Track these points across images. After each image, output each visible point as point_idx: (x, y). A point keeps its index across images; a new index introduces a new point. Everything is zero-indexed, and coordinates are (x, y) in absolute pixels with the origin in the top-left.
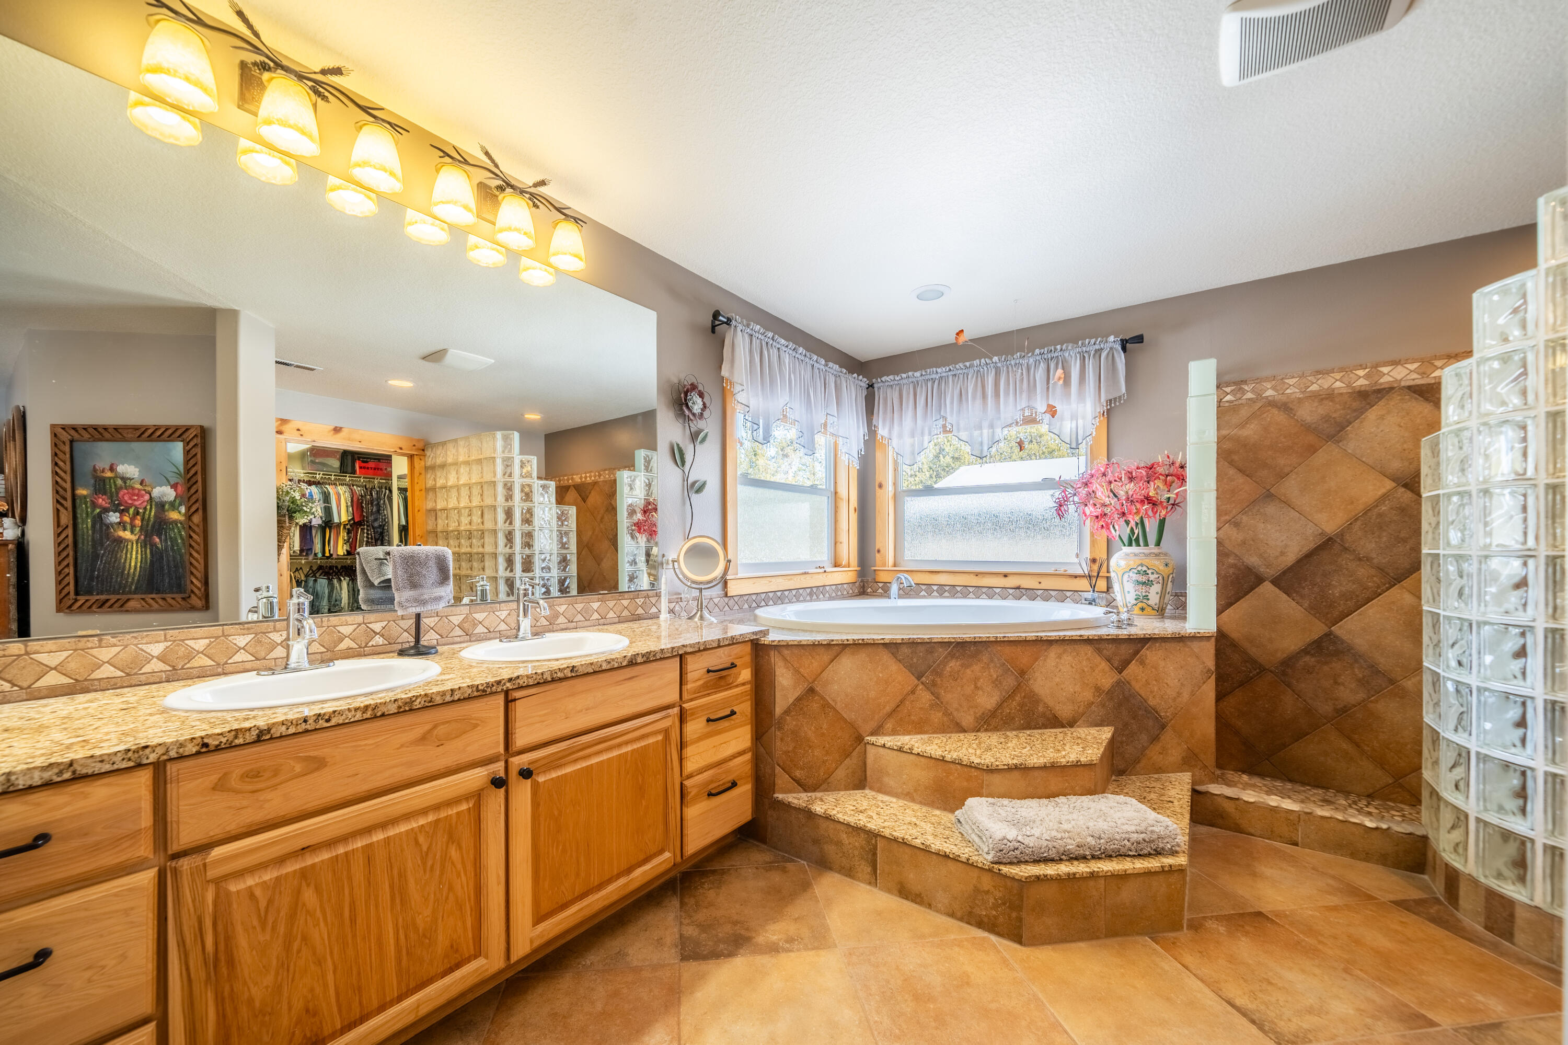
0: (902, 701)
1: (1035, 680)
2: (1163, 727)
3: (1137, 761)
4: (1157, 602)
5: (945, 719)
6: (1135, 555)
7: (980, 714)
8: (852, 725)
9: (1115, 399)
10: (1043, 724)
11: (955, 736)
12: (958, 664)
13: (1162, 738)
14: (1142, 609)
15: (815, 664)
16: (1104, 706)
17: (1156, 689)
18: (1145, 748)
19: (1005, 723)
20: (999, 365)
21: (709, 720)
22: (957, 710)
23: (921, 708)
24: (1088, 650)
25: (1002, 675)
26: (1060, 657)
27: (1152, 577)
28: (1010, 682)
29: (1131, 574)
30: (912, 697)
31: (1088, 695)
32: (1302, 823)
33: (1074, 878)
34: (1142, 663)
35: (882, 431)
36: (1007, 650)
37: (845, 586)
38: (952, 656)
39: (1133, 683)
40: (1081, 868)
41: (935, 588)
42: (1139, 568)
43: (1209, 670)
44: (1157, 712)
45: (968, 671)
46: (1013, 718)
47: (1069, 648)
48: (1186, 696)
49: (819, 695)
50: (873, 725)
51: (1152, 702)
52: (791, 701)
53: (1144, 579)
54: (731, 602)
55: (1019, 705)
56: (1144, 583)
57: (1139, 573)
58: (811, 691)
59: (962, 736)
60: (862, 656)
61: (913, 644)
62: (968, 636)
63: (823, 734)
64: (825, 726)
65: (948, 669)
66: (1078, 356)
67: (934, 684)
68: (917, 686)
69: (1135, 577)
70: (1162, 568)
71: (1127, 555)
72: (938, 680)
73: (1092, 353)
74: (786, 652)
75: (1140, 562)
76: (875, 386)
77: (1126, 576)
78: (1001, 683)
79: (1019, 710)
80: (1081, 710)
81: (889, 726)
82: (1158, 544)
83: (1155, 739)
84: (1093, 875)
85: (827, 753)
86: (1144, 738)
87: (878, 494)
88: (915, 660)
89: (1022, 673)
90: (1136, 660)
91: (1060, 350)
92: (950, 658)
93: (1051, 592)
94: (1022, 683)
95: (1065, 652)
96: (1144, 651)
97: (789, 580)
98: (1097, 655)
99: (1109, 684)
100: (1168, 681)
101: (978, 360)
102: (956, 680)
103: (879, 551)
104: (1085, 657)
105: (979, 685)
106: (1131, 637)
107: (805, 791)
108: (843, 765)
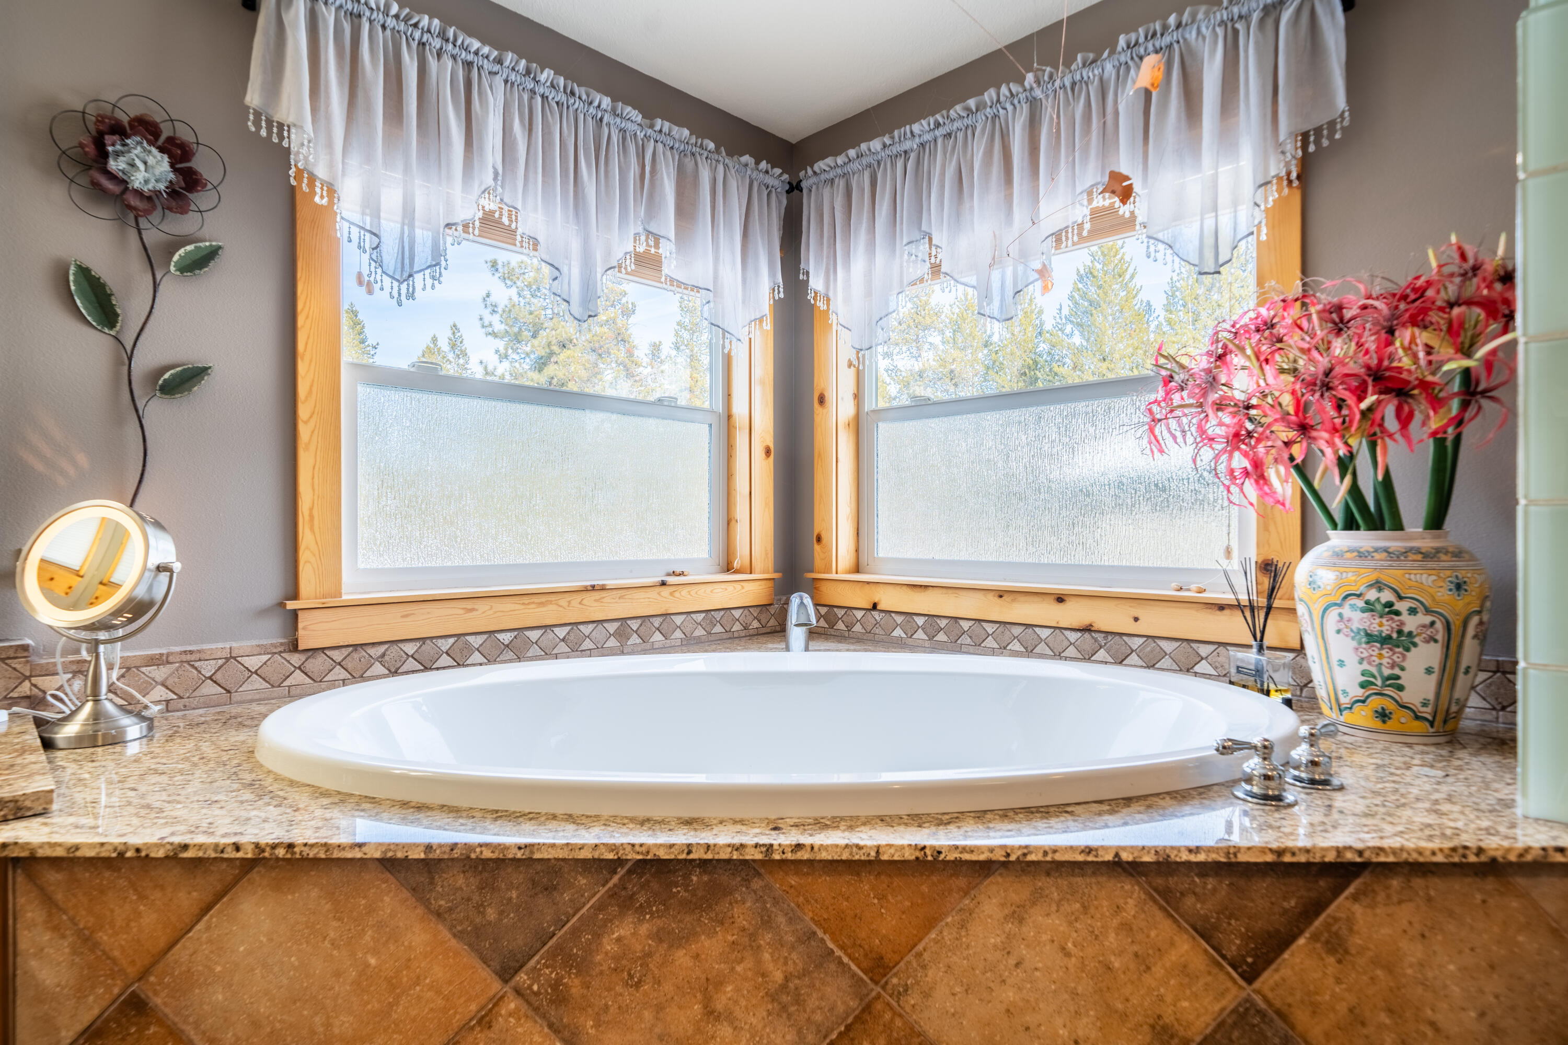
1: (927, 995)
4: (1431, 696)
6: (1362, 555)
9: (1318, 131)
12: (644, 929)
14: (1383, 715)
15: (150, 918)
20: (1038, 93)
24: (1127, 898)
25: (805, 973)
26: (1017, 915)
27: (1411, 623)
28: (832, 997)
29: (1346, 611)
30: (480, 1039)
34: (1335, 947)
36: (822, 886)
38: (622, 901)
39: (1301, 1017)
42: (1372, 595)
45: (682, 957)
47: (1052, 887)
49: (161, 1022)
52: (68, 1036)
53: (1386, 627)
56: (1385, 640)
57: (1369, 607)
58: (136, 1006)
60: (311, 894)
65: (608, 945)
66: (1220, 31)
67: (559, 995)
68: (498, 1001)
69: (1358, 619)
70: (1444, 594)
71: (1339, 555)
72: (574, 984)
73: (1255, 17)
74: (53, 877)
75: (1373, 577)
76: (805, 182)
77: (1333, 615)
78: (798, 1001)
82: (1436, 520)
88: (491, 914)
89: (880, 969)
90: (1315, 938)
91: (1179, 26)
92: (614, 910)
93: (1164, 644)
94: (879, 1006)
95: (1037, 897)
96: (1340, 905)
97: (542, 604)
98: (1159, 915)
99: (1207, 1018)
100: (1438, 1017)
101: (992, 92)
102: (638, 985)
103: (819, 539)
104: (1115, 922)
105: (720, 1003)
106: (1287, 859)
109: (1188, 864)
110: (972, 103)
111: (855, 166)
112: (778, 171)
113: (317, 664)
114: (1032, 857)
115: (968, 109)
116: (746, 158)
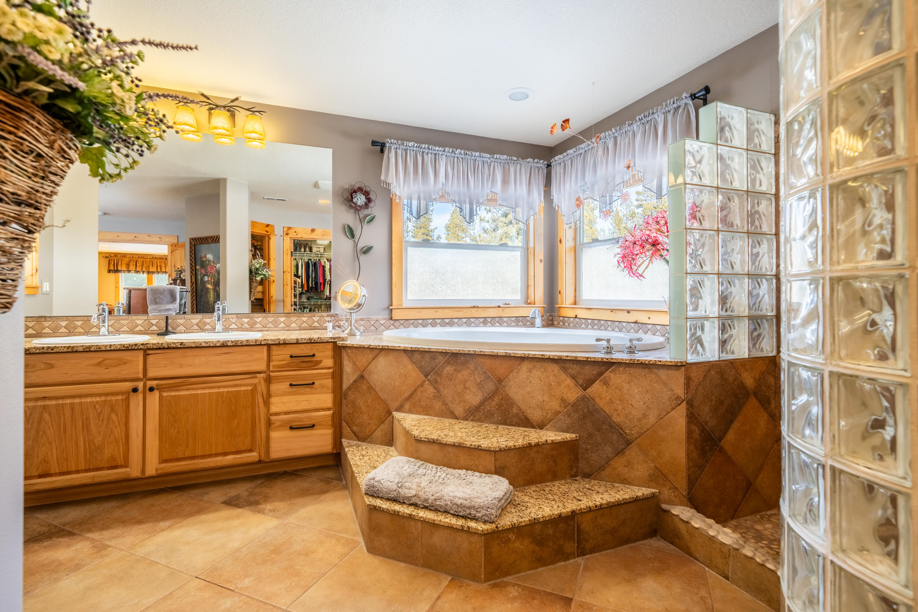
0: (415, 391)
1: (510, 388)
2: (628, 443)
3: (602, 468)
5: (444, 407)
7: (468, 407)
8: (384, 402)
10: (517, 423)
11: (447, 422)
12: (452, 368)
13: (628, 452)
15: (364, 360)
16: (569, 416)
17: (620, 408)
18: (609, 459)
19: (488, 417)
21: (291, 385)
22: (451, 402)
23: (427, 398)
24: (555, 368)
25: (484, 381)
26: (530, 371)
28: (490, 386)
30: (421, 389)
31: (555, 405)
32: (731, 558)
33: (398, 515)
34: (606, 383)
36: (488, 362)
38: (448, 362)
39: (597, 400)
40: (406, 510)
43: (678, 398)
44: (621, 429)
45: (460, 375)
46: (493, 415)
47: (538, 365)
48: (652, 419)
49: (366, 380)
50: (397, 404)
51: (616, 419)
52: (351, 381)
55: (497, 405)
58: (362, 377)
59: (453, 421)
60: (391, 357)
61: (420, 351)
62: (454, 348)
63: (368, 406)
64: (369, 401)
65: (445, 372)
67: (436, 382)
68: (424, 381)
72: (439, 379)
78: (483, 386)
79: (497, 409)
80: (549, 416)
81: (407, 406)
83: (620, 452)
85: (371, 418)
86: (608, 450)
88: (423, 363)
89: (500, 381)
90: (601, 381)
92: (446, 364)
94: (500, 389)
95: (534, 367)
96: (607, 374)
98: (563, 373)
99: (574, 398)
100: (633, 403)
102: (451, 380)
103: (560, 293)
104: (553, 374)
105: (467, 386)
106: (589, 360)
107: (359, 440)
108: (379, 428)
109: (566, 359)
111: (566, 158)
112: (542, 161)
113: (397, 324)
114: (530, 356)
116: (529, 160)
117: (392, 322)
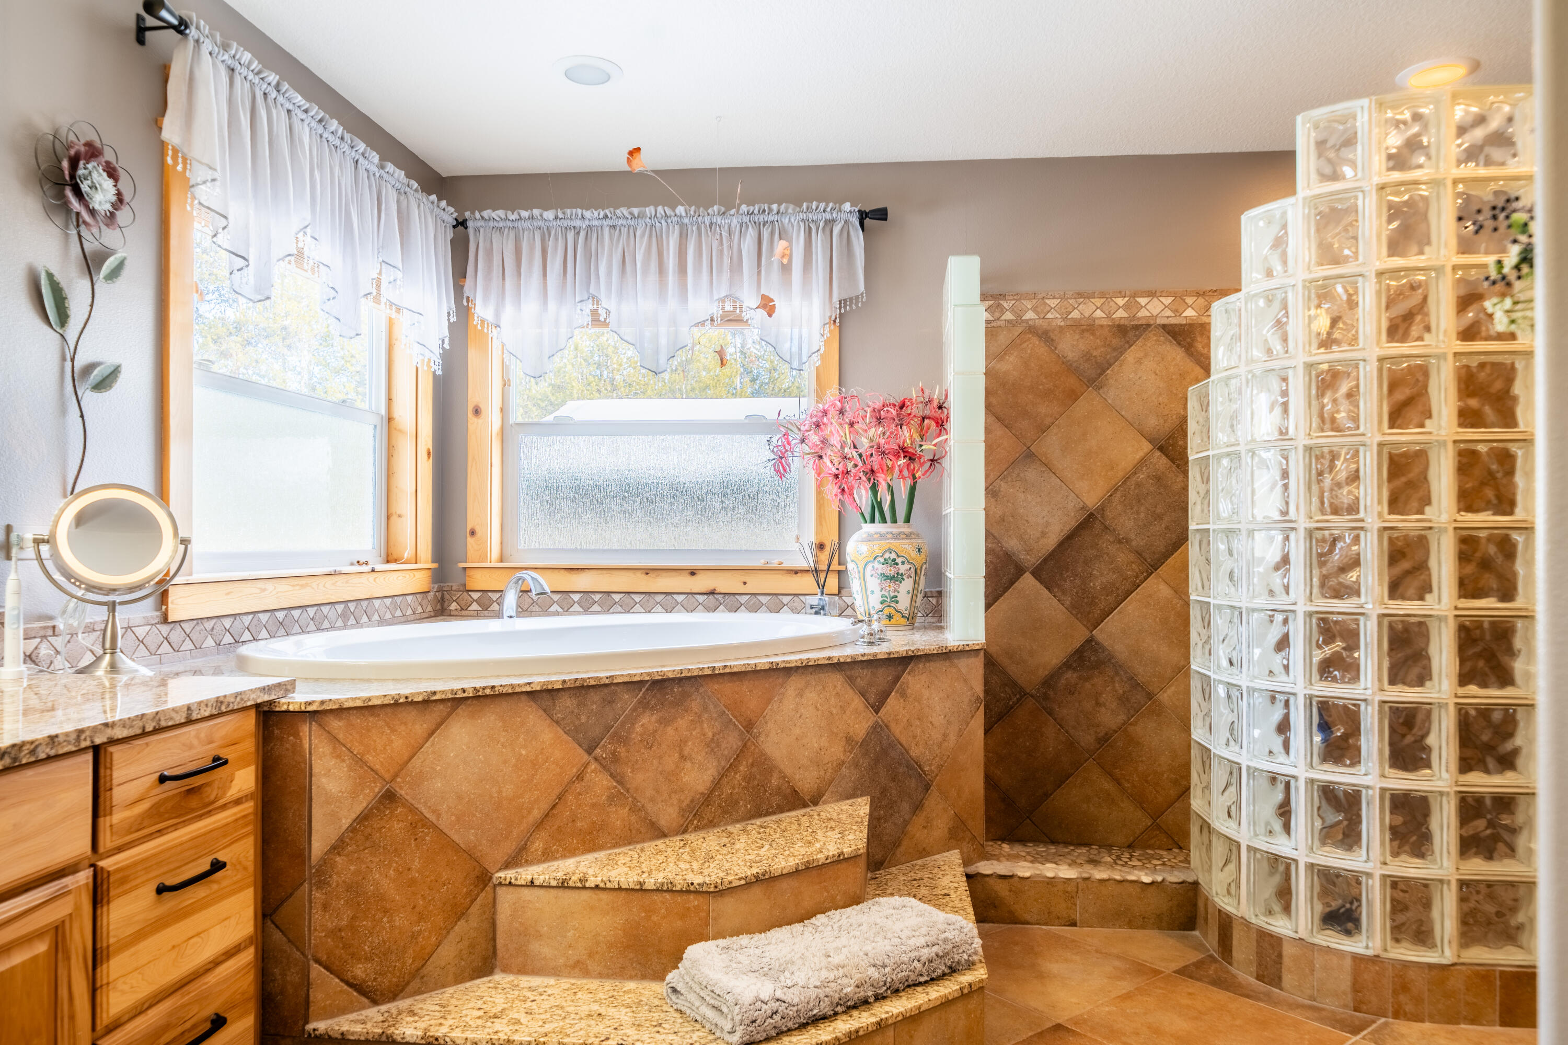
0: (560, 797)
1: (767, 736)
2: (927, 787)
3: (897, 844)
4: (908, 605)
5: (633, 818)
6: (881, 536)
7: (687, 802)
8: (470, 855)
9: (851, 299)
10: (778, 806)
11: (650, 846)
12: (654, 718)
13: (927, 803)
14: (890, 617)
15: (398, 743)
16: (856, 765)
17: (919, 731)
18: (906, 823)
19: (725, 812)
20: (686, 221)
21: (161, 890)
22: (652, 799)
23: (594, 805)
24: (836, 680)
25: (721, 732)
26: (800, 695)
27: (903, 568)
28: (732, 741)
29: (876, 564)
30: (578, 787)
31: (837, 751)
32: (1080, 894)
33: (857, 1037)
34: (903, 695)
35: (482, 310)
36: (728, 688)
37: (409, 598)
38: (644, 705)
39: (893, 726)
40: (863, 1020)
41: (576, 597)
42: (887, 555)
43: (978, 698)
44: (920, 766)
45: (670, 731)
46: (737, 802)
47: (812, 678)
48: (952, 738)
49: (405, 805)
50: (509, 847)
51: (915, 752)
52: (346, 823)
53: (891, 571)
54: (176, 635)
55: (744, 779)
56: (892, 578)
57: (886, 562)
58: (390, 797)
59: (660, 843)
60: (490, 718)
61: (581, 689)
62: (670, 668)
63: (412, 882)
64: (416, 864)
65: (638, 729)
66: (802, 224)
67: (615, 758)
68: (586, 765)
69: (881, 568)
70: (914, 554)
71: (870, 535)
72: (622, 751)
73: (822, 224)
74: (336, 724)
75: (887, 547)
76: (470, 224)
77: (869, 568)
78: (718, 746)
79: (745, 788)
80: (828, 776)
81: (538, 845)
82: (907, 520)
83: (918, 807)
84: (881, 1026)
85: (421, 918)
86: (905, 806)
87: (471, 428)
88: (583, 719)
89: (749, 726)
90: (897, 692)
91: (778, 212)
92: (640, 710)
93: (761, 598)
94: (749, 743)
95: (808, 684)
96: (906, 677)
97: (303, 586)
98: (849, 688)
99: (864, 731)
100: (933, 720)
101: (652, 208)
102: (651, 747)
103: (473, 533)
104: (834, 693)
105: (686, 753)
106: (892, 656)
107: (375, 1002)
108: (452, 936)
109: (862, 661)
110: (636, 211)
111: (528, 225)
114: (810, 663)
115: (631, 213)
117: (165, 629)
